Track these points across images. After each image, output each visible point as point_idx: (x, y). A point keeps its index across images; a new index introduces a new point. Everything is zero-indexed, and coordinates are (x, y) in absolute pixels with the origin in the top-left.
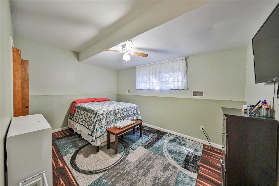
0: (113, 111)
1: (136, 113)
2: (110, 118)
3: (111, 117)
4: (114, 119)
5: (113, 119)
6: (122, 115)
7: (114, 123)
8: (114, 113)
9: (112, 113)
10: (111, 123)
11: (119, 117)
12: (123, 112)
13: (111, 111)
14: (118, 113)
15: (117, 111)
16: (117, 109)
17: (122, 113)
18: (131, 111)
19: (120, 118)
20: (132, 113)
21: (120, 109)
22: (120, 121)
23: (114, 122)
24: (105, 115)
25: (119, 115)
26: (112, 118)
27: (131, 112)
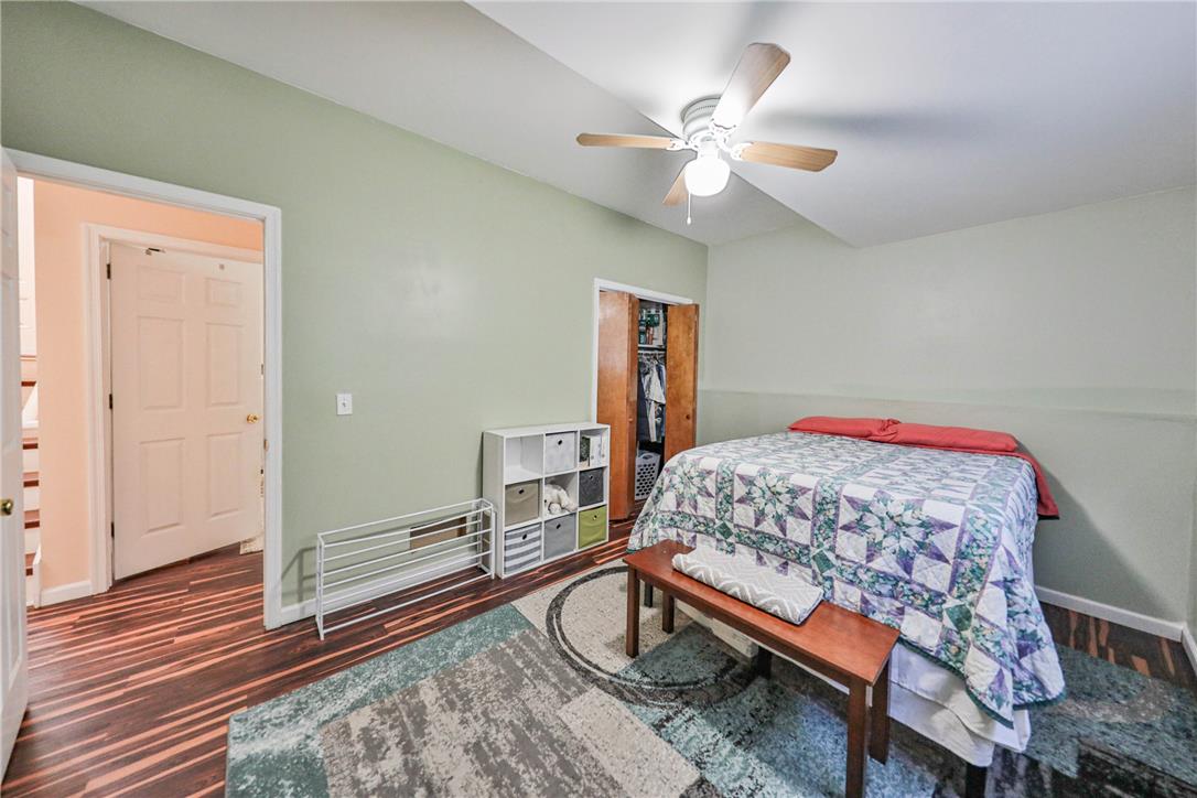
0: (713, 476)
1: (951, 603)
2: (696, 501)
3: (699, 498)
4: (718, 523)
5: (711, 514)
6: (768, 526)
7: (718, 540)
8: (720, 490)
9: (710, 485)
10: (700, 532)
11: (751, 531)
12: (781, 509)
13: (709, 473)
14: (741, 501)
15: (740, 490)
16: (742, 478)
17: (769, 509)
18: (863, 541)
19: (753, 537)
20: (878, 564)
21: (760, 482)
22: (760, 558)
23: (718, 535)
24: (679, 479)
25: (752, 514)
26: (707, 508)
27: (864, 553)
